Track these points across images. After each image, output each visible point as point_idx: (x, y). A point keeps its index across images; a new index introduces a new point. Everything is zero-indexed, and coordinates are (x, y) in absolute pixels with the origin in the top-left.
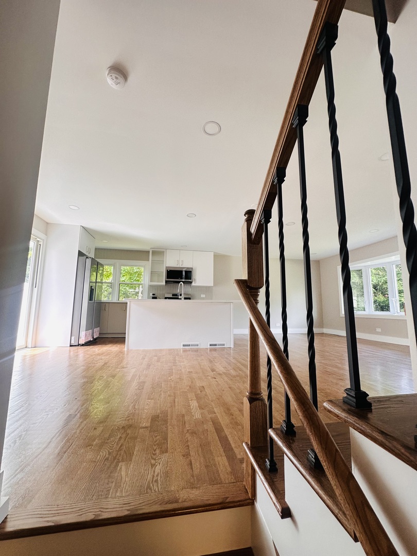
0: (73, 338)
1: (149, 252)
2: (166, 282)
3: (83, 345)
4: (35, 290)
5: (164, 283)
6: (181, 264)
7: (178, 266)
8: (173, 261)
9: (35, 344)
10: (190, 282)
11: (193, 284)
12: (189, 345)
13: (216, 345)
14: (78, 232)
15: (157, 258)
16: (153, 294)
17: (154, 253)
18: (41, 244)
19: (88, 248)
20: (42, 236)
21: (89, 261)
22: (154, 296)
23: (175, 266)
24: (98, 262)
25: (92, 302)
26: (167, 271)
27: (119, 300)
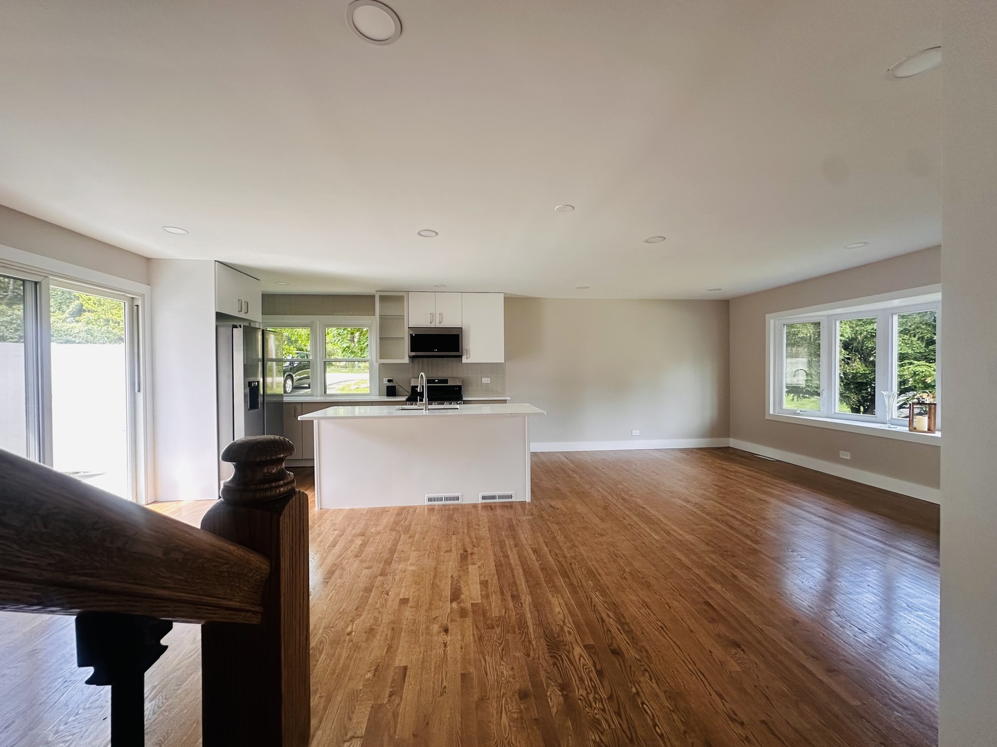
1: (373, 297)
2: (410, 357)
4: (140, 396)
5: (406, 360)
6: (438, 321)
7: (433, 325)
8: (421, 316)
9: (155, 496)
10: (456, 356)
11: (464, 360)
12: (441, 499)
13: (493, 497)
14: (210, 274)
15: (392, 310)
16: (389, 381)
17: (383, 298)
18: (139, 302)
19: (243, 302)
20: (138, 288)
21: (238, 334)
22: (390, 384)
23: (427, 324)
24: (263, 331)
25: (257, 410)
26: (411, 335)
27: (325, 393)
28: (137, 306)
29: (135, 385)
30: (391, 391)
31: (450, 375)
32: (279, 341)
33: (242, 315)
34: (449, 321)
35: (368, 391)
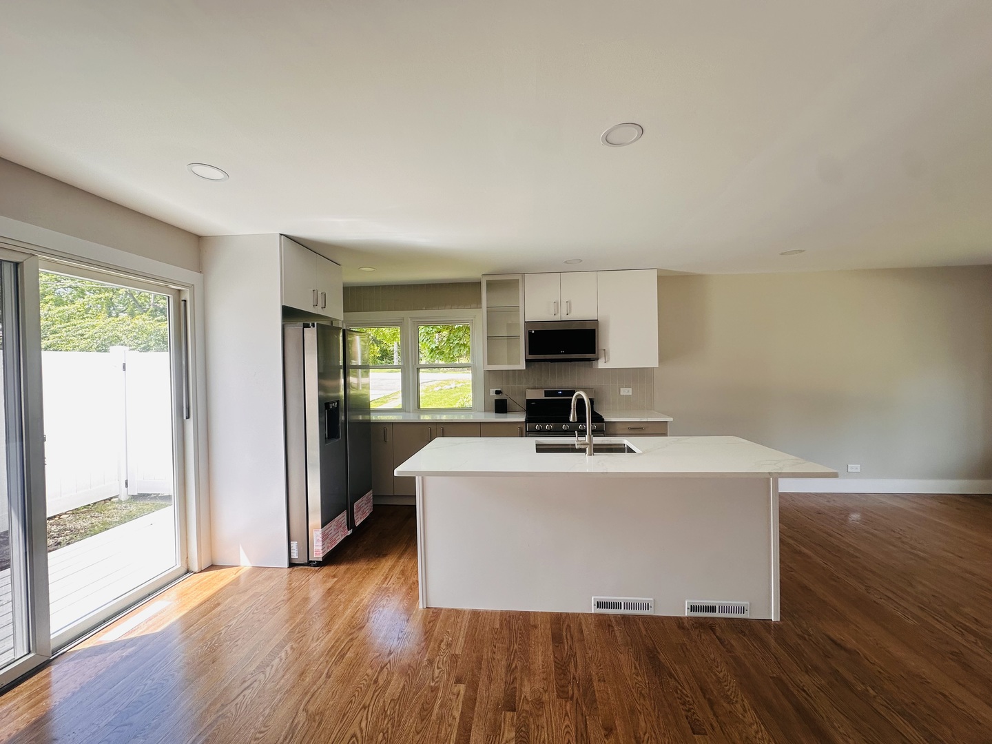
0: (294, 545)
1: (479, 284)
2: (527, 361)
3: (320, 564)
4: (190, 424)
5: (522, 365)
6: (564, 311)
7: (557, 318)
8: (542, 306)
9: (211, 560)
10: (589, 360)
11: (601, 364)
12: (618, 606)
13: (713, 609)
15: (502, 300)
16: (498, 392)
17: (490, 284)
18: (187, 296)
19: (319, 293)
20: (183, 275)
21: (311, 335)
22: (498, 397)
23: (550, 317)
24: (344, 331)
25: (337, 440)
26: (530, 333)
27: (419, 407)
28: (185, 301)
29: (183, 410)
30: (501, 407)
31: (576, 385)
32: (366, 343)
33: (317, 311)
34: (579, 311)
35: (469, 404)
